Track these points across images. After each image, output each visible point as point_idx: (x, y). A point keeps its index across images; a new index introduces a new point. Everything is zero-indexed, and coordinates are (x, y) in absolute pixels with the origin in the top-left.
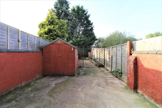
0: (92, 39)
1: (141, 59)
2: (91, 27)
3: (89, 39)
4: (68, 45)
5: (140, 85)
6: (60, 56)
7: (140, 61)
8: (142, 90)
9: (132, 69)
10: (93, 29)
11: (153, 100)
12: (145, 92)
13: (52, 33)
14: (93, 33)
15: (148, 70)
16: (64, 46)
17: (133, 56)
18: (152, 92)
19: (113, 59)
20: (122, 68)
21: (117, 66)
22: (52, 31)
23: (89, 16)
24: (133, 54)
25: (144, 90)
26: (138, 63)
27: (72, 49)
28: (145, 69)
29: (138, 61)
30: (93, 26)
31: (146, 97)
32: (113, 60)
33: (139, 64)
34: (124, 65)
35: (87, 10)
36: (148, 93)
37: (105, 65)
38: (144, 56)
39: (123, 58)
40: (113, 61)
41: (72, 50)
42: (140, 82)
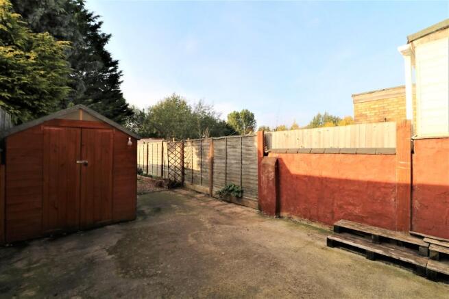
0: (117, 110)
1: (285, 162)
2: (114, 73)
3: (108, 109)
4: (114, 130)
5: (284, 204)
6: (86, 164)
7: (284, 165)
8: (287, 211)
9: (273, 179)
10: (120, 80)
11: (306, 220)
12: (293, 212)
13: (9, 75)
14: (120, 91)
15: (298, 177)
16: (100, 131)
17: (271, 158)
18: (305, 209)
19: (215, 165)
20: (243, 181)
21: (228, 179)
22: (7, 69)
23: (106, 39)
24: (270, 155)
25: (292, 208)
26: (280, 169)
27: (130, 143)
28: (292, 176)
29: (281, 166)
30: (118, 71)
31: (296, 218)
32: (215, 167)
33: (282, 171)
34: (248, 175)
35: (98, 16)
36: (298, 212)
37: (186, 182)
38: (290, 156)
39: (244, 162)
40: (214, 170)
41: (129, 146)
42: (284, 199)
